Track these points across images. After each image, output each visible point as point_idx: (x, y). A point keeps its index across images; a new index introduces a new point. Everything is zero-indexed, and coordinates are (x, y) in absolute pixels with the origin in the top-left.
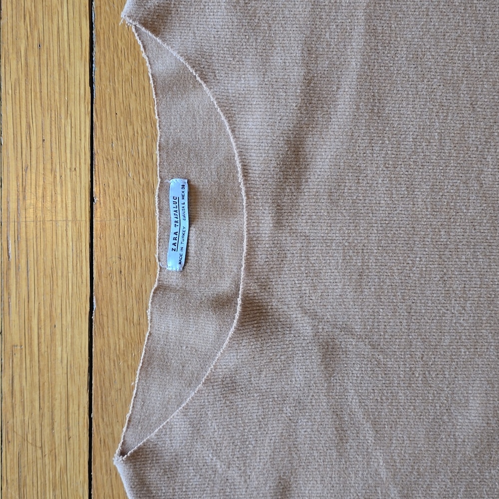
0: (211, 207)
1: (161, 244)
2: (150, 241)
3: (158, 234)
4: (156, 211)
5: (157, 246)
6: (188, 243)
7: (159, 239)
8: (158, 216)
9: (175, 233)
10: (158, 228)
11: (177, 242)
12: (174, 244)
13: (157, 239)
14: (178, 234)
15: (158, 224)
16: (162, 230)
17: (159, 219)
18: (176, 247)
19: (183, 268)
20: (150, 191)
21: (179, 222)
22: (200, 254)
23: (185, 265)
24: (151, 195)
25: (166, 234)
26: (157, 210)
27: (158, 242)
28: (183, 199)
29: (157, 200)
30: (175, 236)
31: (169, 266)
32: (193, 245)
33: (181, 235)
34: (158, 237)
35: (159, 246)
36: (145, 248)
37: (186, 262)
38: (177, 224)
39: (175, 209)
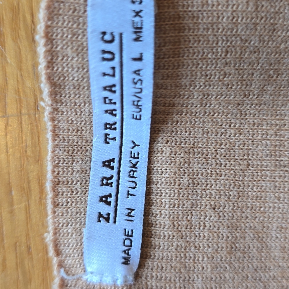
0: (227, 69)
1: (61, 200)
2: (26, 192)
3: (49, 167)
4: (41, 92)
5: (50, 207)
6: (148, 193)
7: (56, 184)
8: (48, 109)
9: (108, 164)
10: (50, 148)
11: (112, 190)
12: (105, 199)
13: (48, 185)
14: (115, 164)
15: (49, 135)
16: (64, 155)
17: (53, 119)
18: (110, 209)
19: (137, 276)
20: (22, 33)
21: (118, 126)
22: (190, 226)
23: (141, 266)
24: (24, 44)
25: (77, 167)
26: (46, 88)
27: (50, 195)
28: (137, 39)
29: (41, 50)
30: (108, 172)
31: (89, 269)
32: (166, 200)
33: (125, 167)
34: (49, 176)
35: (56, 205)
36: (12, 212)
37: (144, 256)
38: (112, 134)
39: (108, 81)
